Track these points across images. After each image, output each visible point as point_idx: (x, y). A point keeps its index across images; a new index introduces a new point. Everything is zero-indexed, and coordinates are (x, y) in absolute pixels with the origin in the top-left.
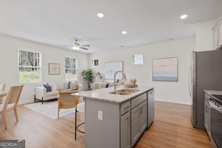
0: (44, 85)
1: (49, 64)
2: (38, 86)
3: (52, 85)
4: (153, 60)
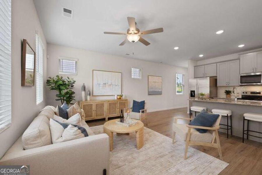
4: (148, 76)
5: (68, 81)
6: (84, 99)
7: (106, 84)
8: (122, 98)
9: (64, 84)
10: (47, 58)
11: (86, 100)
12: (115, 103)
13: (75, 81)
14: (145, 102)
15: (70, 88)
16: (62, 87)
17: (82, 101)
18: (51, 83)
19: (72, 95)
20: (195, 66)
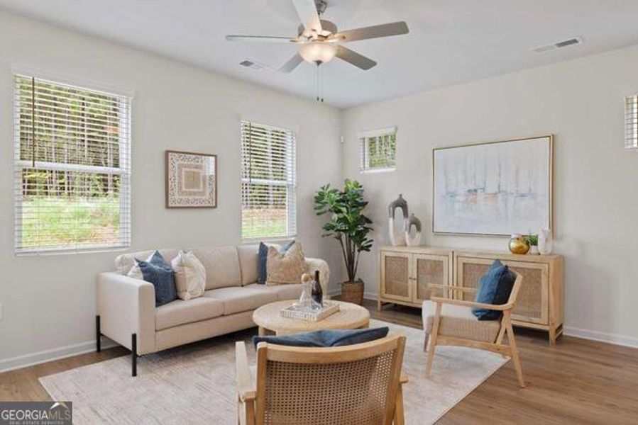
0: (142, 265)
1: (167, 152)
2: (114, 270)
3: (181, 265)
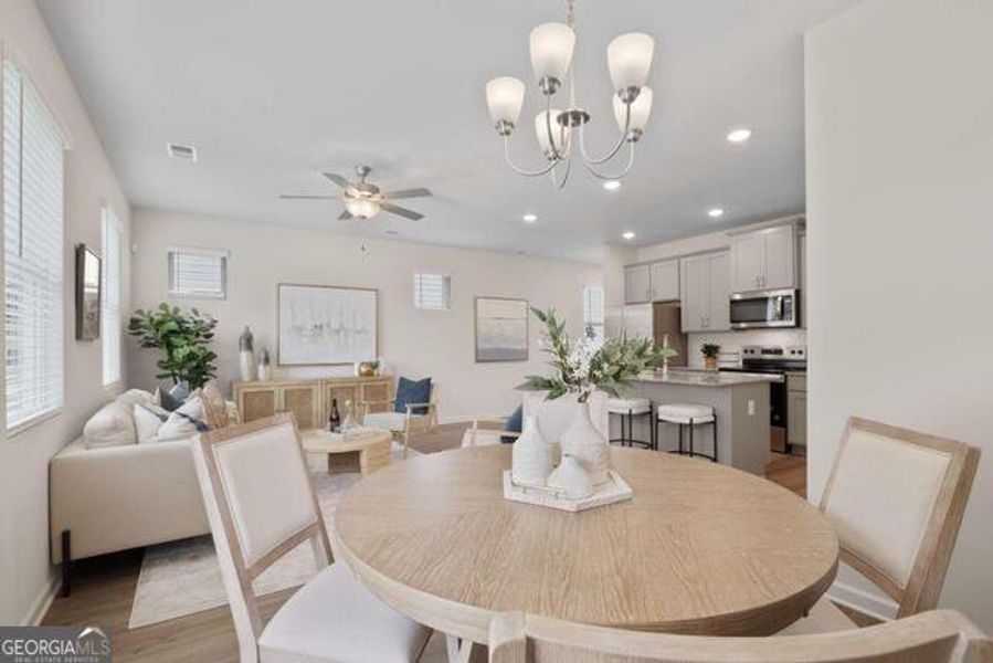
4: (476, 299)
5: (195, 322)
6: (246, 376)
7: (321, 326)
8: (375, 372)
9: (183, 331)
10: (132, 253)
11: (255, 378)
12: (353, 388)
13: (216, 321)
14: (432, 382)
15: (202, 342)
16: (178, 340)
17: (240, 380)
18: (141, 327)
19: (208, 363)
20: (627, 264)
